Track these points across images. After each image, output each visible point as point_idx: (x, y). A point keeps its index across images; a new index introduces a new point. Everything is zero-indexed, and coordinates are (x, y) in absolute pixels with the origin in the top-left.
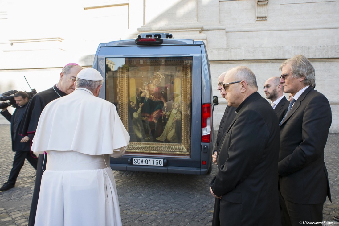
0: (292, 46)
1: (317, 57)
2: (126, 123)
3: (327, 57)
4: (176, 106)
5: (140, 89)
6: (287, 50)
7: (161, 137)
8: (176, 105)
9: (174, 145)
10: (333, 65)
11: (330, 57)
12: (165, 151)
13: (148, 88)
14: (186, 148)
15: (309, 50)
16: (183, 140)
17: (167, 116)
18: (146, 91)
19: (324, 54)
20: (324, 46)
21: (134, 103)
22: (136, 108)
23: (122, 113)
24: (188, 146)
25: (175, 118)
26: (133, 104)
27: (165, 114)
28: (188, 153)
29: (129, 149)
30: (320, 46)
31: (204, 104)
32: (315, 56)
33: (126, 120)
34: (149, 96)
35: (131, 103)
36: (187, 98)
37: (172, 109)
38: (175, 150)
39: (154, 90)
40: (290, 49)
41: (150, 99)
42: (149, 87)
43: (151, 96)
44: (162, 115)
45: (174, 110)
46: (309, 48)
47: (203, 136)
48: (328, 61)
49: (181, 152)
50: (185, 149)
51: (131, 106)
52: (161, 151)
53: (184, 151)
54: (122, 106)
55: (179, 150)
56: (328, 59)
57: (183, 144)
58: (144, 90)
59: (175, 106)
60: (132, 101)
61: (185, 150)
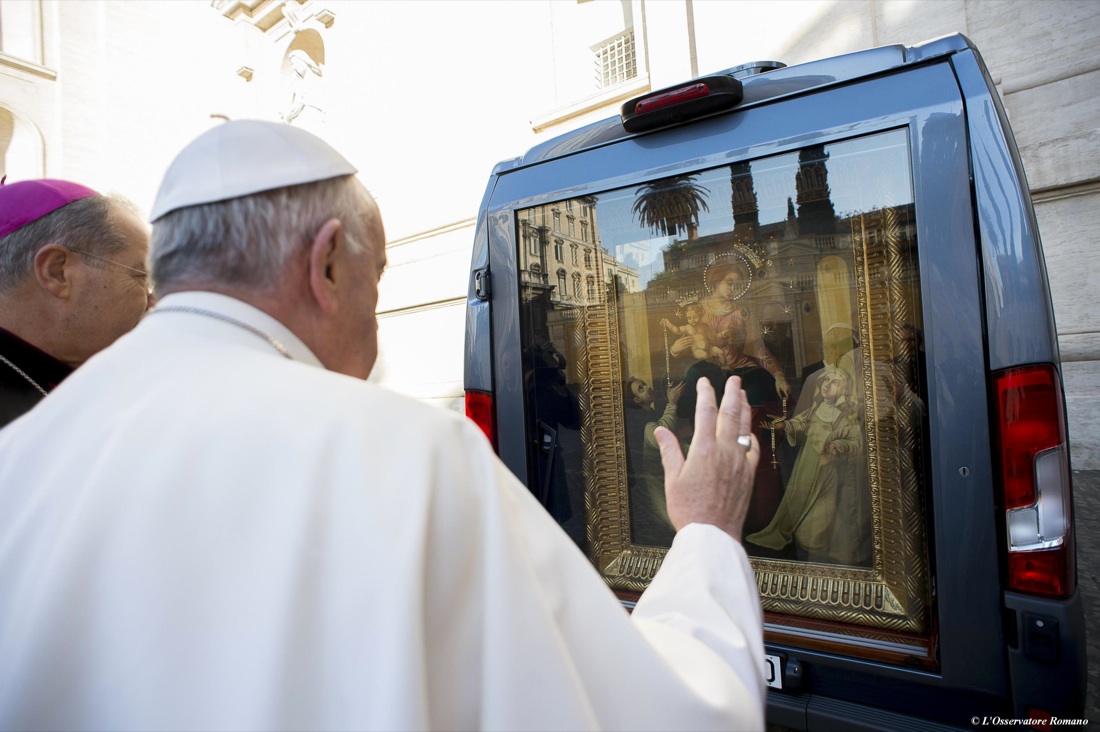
2: (619, 466)
4: (834, 389)
5: (666, 323)
7: (766, 534)
8: (833, 381)
9: (833, 574)
12: (787, 601)
13: (701, 316)
14: (899, 598)
16: (880, 551)
17: (792, 435)
18: (689, 329)
21: (644, 384)
22: (652, 405)
23: (599, 426)
24: (910, 586)
25: (832, 446)
26: (640, 388)
27: (780, 426)
28: (912, 624)
29: (632, 579)
31: (1001, 372)
33: (620, 457)
34: (707, 350)
35: (635, 387)
36: (887, 346)
37: (815, 405)
38: (840, 600)
39: (726, 324)
41: (712, 365)
42: (700, 312)
43: (716, 350)
44: (769, 431)
45: (824, 406)
47: (1015, 553)
49: (872, 612)
50: (896, 601)
51: (633, 396)
52: (773, 599)
53: (888, 609)
54: (599, 401)
55: (861, 603)
57: (880, 572)
58: (682, 328)
59: (829, 387)
60: (636, 377)
61: (893, 604)
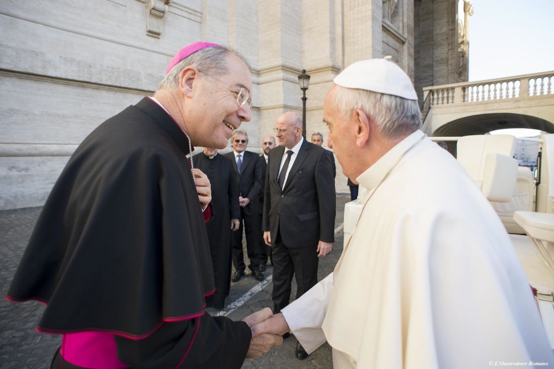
0: (60, 57)
1: (104, 82)
3: (118, 85)
6: (50, 61)
10: (127, 99)
11: (122, 86)
15: (92, 69)
19: (114, 80)
20: (113, 68)
30: (108, 67)
32: (101, 80)
40: (56, 61)
46: (90, 66)
48: (120, 92)
56: (120, 89)
